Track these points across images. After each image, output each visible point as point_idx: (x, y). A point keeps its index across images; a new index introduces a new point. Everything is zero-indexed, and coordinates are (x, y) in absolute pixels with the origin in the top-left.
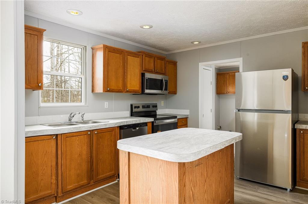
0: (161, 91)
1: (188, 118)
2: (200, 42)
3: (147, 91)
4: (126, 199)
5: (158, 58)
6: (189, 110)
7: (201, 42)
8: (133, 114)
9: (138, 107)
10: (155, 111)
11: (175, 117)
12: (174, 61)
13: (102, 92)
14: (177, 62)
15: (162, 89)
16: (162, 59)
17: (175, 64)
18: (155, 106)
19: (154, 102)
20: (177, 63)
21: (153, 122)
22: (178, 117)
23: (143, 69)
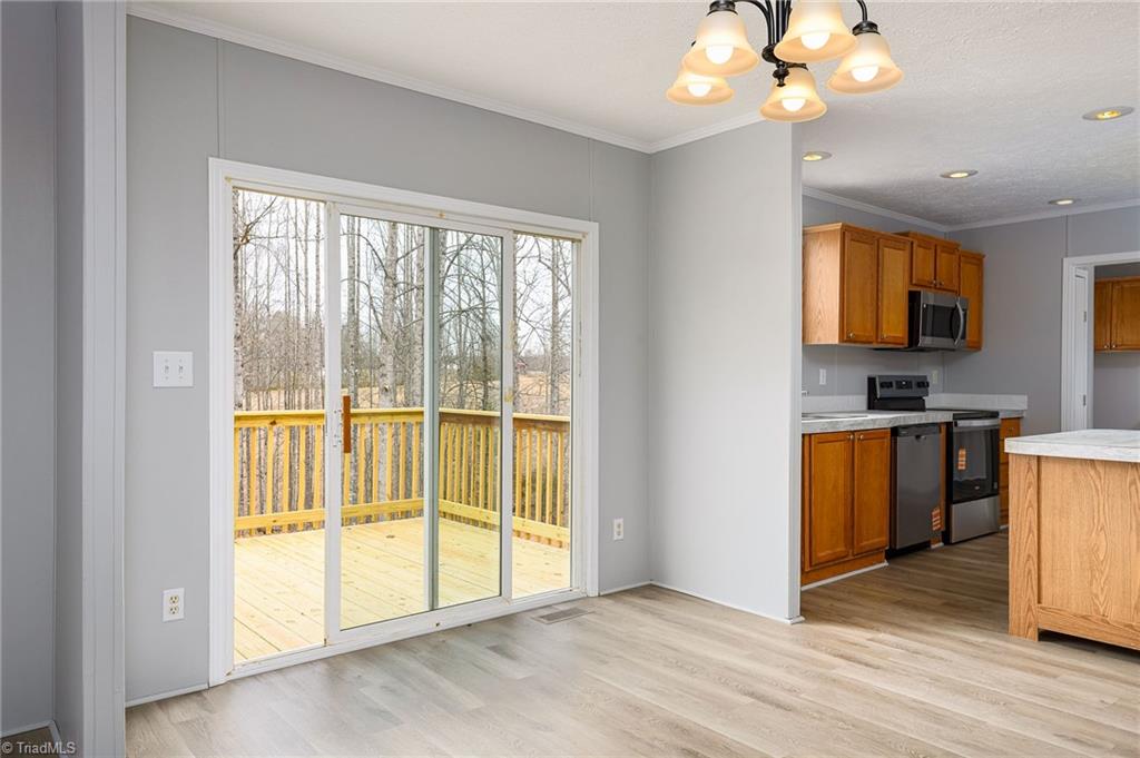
0: (950, 340)
1: (1022, 422)
2: (1075, 202)
3: (925, 341)
4: (1029, 556)
5: (944, 247)
6: (1026, 397)
7: (1079, 200)
8: (874, 404)
9: (890, 385)
10: (921, 398)
11: (994, 415)
12: (979, 255)
13: (836, 342)
14: (984, 256)
15: (953, 337)
16: (951, 248)
17: (978, 260)
18: (923, 384)
19: (921, 374)
20: (985, 260)
21: (948, 425)
22: (1001, 416)
23: (911, 281)
